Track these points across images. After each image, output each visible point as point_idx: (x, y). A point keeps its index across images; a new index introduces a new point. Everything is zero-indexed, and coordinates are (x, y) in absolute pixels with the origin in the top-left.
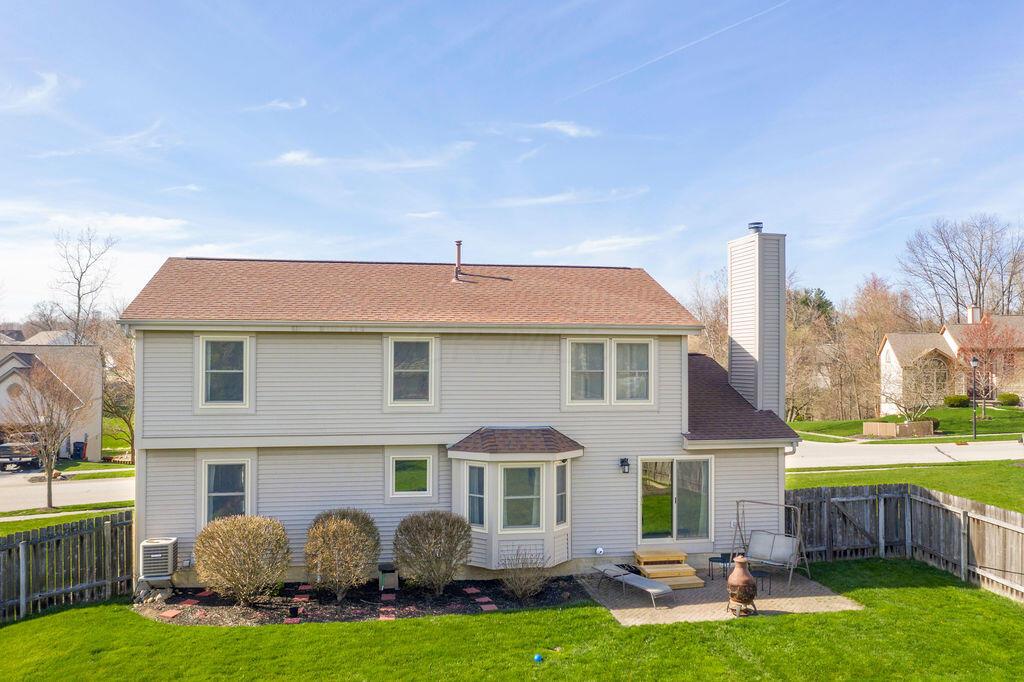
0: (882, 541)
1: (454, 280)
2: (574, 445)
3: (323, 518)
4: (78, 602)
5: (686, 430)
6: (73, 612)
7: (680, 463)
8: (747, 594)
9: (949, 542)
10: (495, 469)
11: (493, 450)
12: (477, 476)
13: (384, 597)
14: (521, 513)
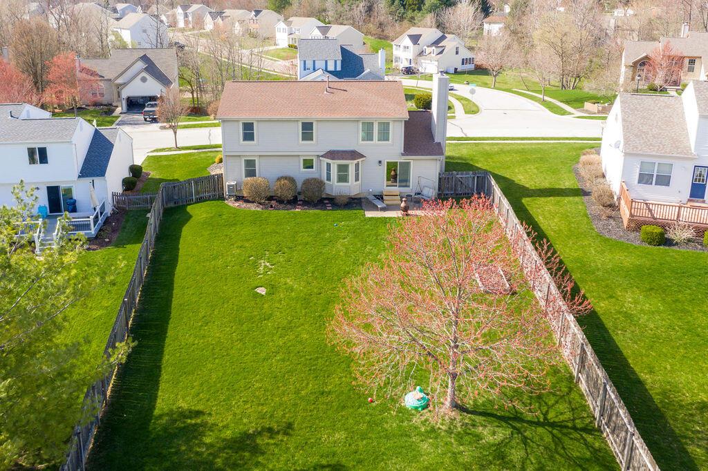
0: (475, 191)
1: (325, 92)
2: (363, 156)
3: (279, 179)
4: (209, 199)
5: (402, 152)
6: (208, 202)
7: (400, 162)
8: (406, 209)
10: (334, 164)
11: (333, 159)
12: (329, 165)
13: (299, 203)
14: (343, 178)
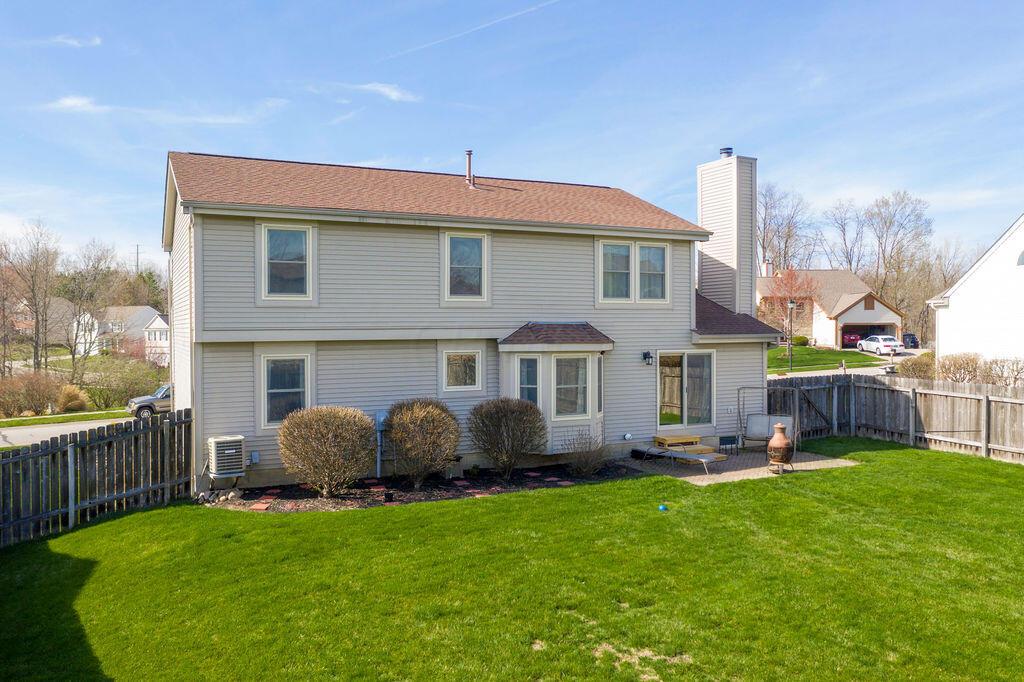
0: (835, 423)
2: (606, 340)
4: (132, 507)
5: (694, 327)
7: (689, 356)
8: (786, 455)
9: (894, 418)
10: (548, 359)
11: (549, 341)
12: (529, 368)
13: (457, 483)
14: (570, 401)
